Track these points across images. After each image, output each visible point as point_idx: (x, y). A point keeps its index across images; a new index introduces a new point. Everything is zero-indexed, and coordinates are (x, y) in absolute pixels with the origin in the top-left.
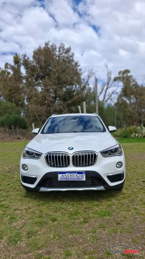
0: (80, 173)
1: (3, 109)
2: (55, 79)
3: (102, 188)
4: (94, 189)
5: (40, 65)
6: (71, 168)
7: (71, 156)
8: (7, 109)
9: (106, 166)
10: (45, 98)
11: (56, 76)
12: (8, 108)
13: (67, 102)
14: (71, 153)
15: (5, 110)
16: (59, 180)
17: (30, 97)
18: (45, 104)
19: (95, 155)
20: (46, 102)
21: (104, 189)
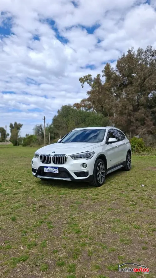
0: (55, 168)
1: (91, 120)
2: (137, 86)
3: (69, 179)
4: (64, 179)
5: (123, 74)
6: (52, 165)
7: (52, 157)
8: (94, 120)
9: (73, 165)
10: (126, 107)
11: (138, 83)
12: (96, 119)
13: (152, 110)
14: (52, 155)
15: (93, 120)
16: (45, 171)
17: (111, 107)
18: (125, 113)
19: (66, 157)
20: (126, 111)
21: (71, 180)
